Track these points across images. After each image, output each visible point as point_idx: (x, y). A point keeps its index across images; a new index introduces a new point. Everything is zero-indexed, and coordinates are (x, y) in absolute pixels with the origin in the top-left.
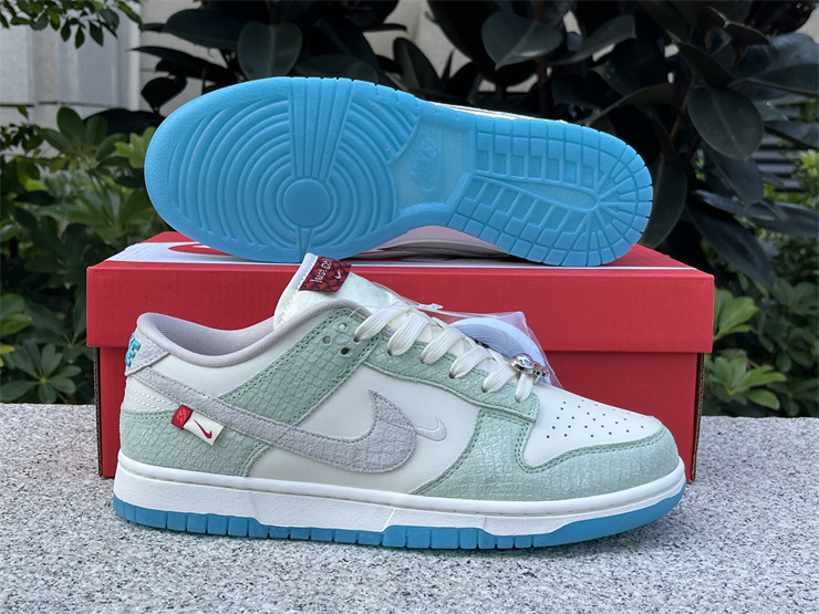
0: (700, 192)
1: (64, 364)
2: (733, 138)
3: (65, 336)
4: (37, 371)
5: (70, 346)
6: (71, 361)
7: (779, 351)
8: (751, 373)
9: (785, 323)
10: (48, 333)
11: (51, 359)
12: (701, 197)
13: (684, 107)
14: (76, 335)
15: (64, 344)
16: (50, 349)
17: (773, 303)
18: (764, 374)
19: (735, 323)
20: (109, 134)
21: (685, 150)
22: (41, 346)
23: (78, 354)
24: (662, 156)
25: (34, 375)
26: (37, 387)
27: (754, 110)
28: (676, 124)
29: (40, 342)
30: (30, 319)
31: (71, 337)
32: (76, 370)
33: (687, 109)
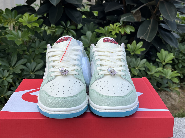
0: (161, 24)
2: (170, 15)
3: (10, 66)
4: (3, 77)
5: (11, 69)
6: (11, 74)
7: (179, 62)
8: (172, 73)
9: (181, 55)
10: (5, 66)
11: (7, 74)
12: (161, 26)
15: (10, 69)
16: (6, 71)
17: (178, 50)
18: (175, 74)
19: (169, 60)
20: (18, 14)
21: (158, 15)
22: (4, 70)
23: (13, 72)
24: (152, 17)
25: (3, 78)
26: (3, 80)
27: (175, 7)
28: (156, 9)
30: (1, 63)
31: (11, 67)
32: (12, 76)
33: (158, 6)
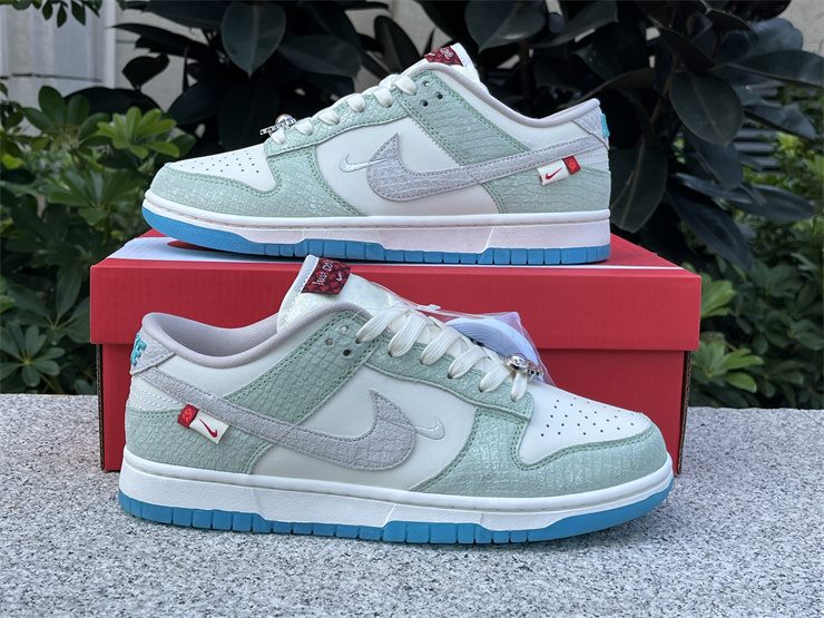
0: (679, 175)
1: (48, 346)
2: (713, 123)
3: (48, 317)
4: (20, 353)
5: (53, 327)
6: (54, 343)
7: (755, 333)
8: (729, 356)
9: (762, 305)
10: (30, 314)
11: (34, 341)
12: (681, 180)
13: (665, 91)
14: (59, 316)
15: (48, 325)
16: (33, 330)
17: (750, 285)
18: (742, 357)
19: (713, 307)
20: (91, 113)
21: (666, 133)
22: (24, 328)
23: (62, 335)
24: (642, 139)
25: (18, 356)
26: (20, 370)
27: (734, 95)
28: (657, 108)
29: (24, 323)
30: (13, 300)
31: (54, 319)
32: (60, 352)
33: (667, 93)
